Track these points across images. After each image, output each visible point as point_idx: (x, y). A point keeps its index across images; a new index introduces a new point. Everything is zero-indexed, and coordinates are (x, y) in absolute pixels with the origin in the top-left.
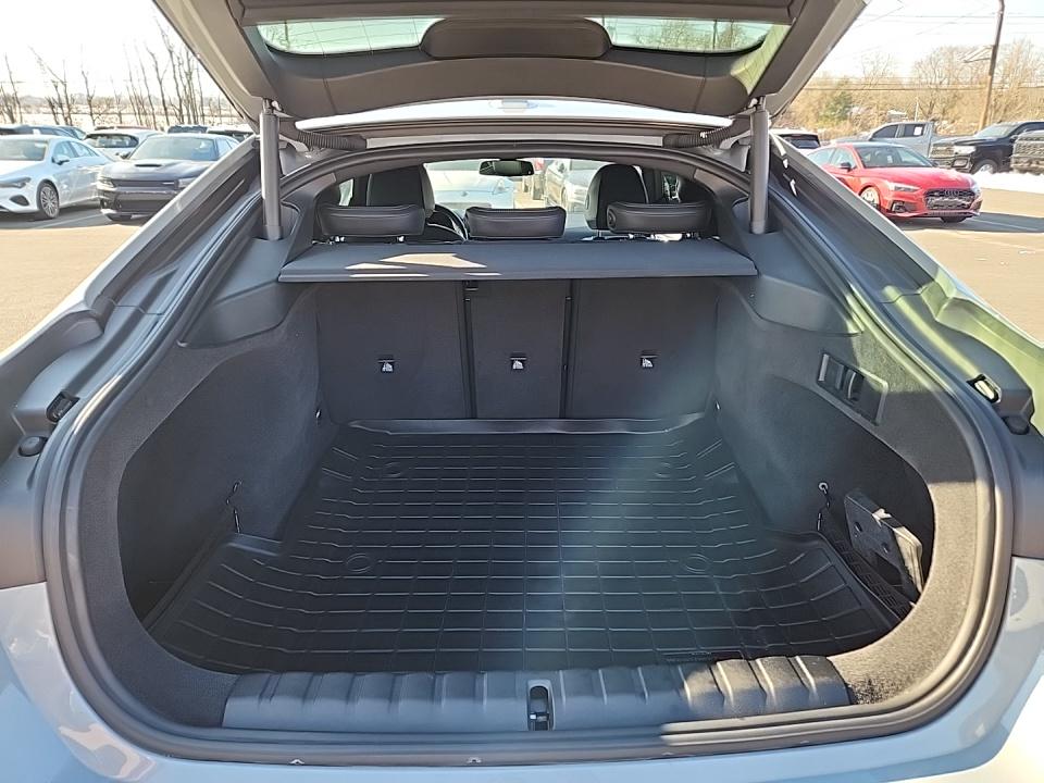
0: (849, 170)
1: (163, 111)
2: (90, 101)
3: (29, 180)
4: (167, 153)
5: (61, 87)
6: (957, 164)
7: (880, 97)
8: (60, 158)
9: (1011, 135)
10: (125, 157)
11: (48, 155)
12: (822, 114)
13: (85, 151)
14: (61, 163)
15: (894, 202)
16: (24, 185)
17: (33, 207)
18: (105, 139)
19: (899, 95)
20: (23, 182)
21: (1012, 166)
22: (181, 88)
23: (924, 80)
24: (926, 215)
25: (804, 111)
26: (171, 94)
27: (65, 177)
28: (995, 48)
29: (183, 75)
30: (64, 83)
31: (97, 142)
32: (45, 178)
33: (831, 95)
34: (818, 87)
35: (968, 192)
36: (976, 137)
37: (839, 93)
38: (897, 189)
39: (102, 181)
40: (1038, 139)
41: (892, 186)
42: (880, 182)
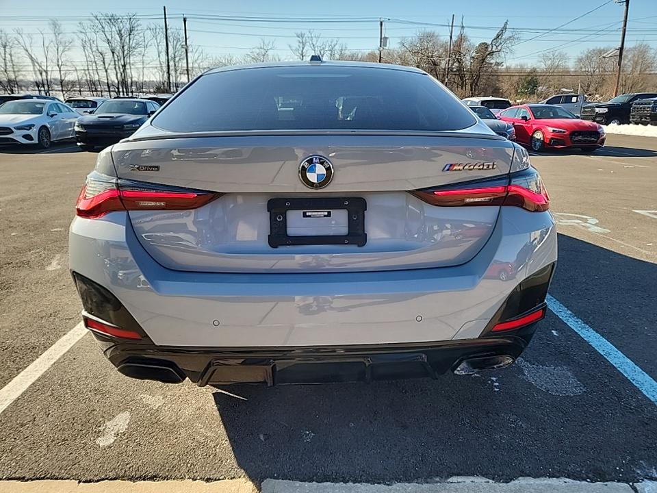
0: (526, 120)
1: (107, 89)
2: (61, 83)
3: (34, 125)
4: (115, 111)
5: (44, 74)
6: (598, 119)
7: (556, 80)
8: (52, 113)
9: (630, 101)
10: (91, 113)
11: (45, 111)
12: (519, 91)
13: (66, 109)
14: (52, 116)
15: (552, 139)
16: (30, 128)
17: (36, 141)
18: (76, 103)
19: (568, 79)
20: (30, 127)
21: (630, 120)
22: (119, 75)
23: (584, 70)
24: (570, 147)
25: (508, 89)
26: (113, 78)
27: (54, 125)
28: (621, 49)
29: (121, 67)
30: (46, 72)
31: (72, 104)
32: (43, 124)
33: (525, 79)
34: (517, 74)
35: (596, 133)
36: (609, 103)
37: (530, 78)
38: (554, 131)
39: (78, 126)
40: (646, 104)
41: (551, 129)
42: (544, 127)
